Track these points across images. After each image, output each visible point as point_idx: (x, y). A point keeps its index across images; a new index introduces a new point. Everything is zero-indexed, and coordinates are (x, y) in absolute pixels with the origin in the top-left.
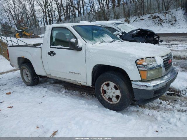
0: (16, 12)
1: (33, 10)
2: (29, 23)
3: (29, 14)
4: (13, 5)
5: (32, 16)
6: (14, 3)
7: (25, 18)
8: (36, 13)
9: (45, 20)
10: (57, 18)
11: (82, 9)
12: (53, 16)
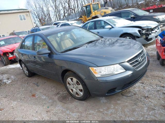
0: (38, 13)
1: (48, 10)
2: (46, 19)
3: (45, 13)
4: (35, 8)
5: (47, 15)
6: (36, 7)
7: (44, 17)
8: (50, 12)
9: (56, 16)
10: (63, 15)
11: (77, 8)
12: (61, 14)
